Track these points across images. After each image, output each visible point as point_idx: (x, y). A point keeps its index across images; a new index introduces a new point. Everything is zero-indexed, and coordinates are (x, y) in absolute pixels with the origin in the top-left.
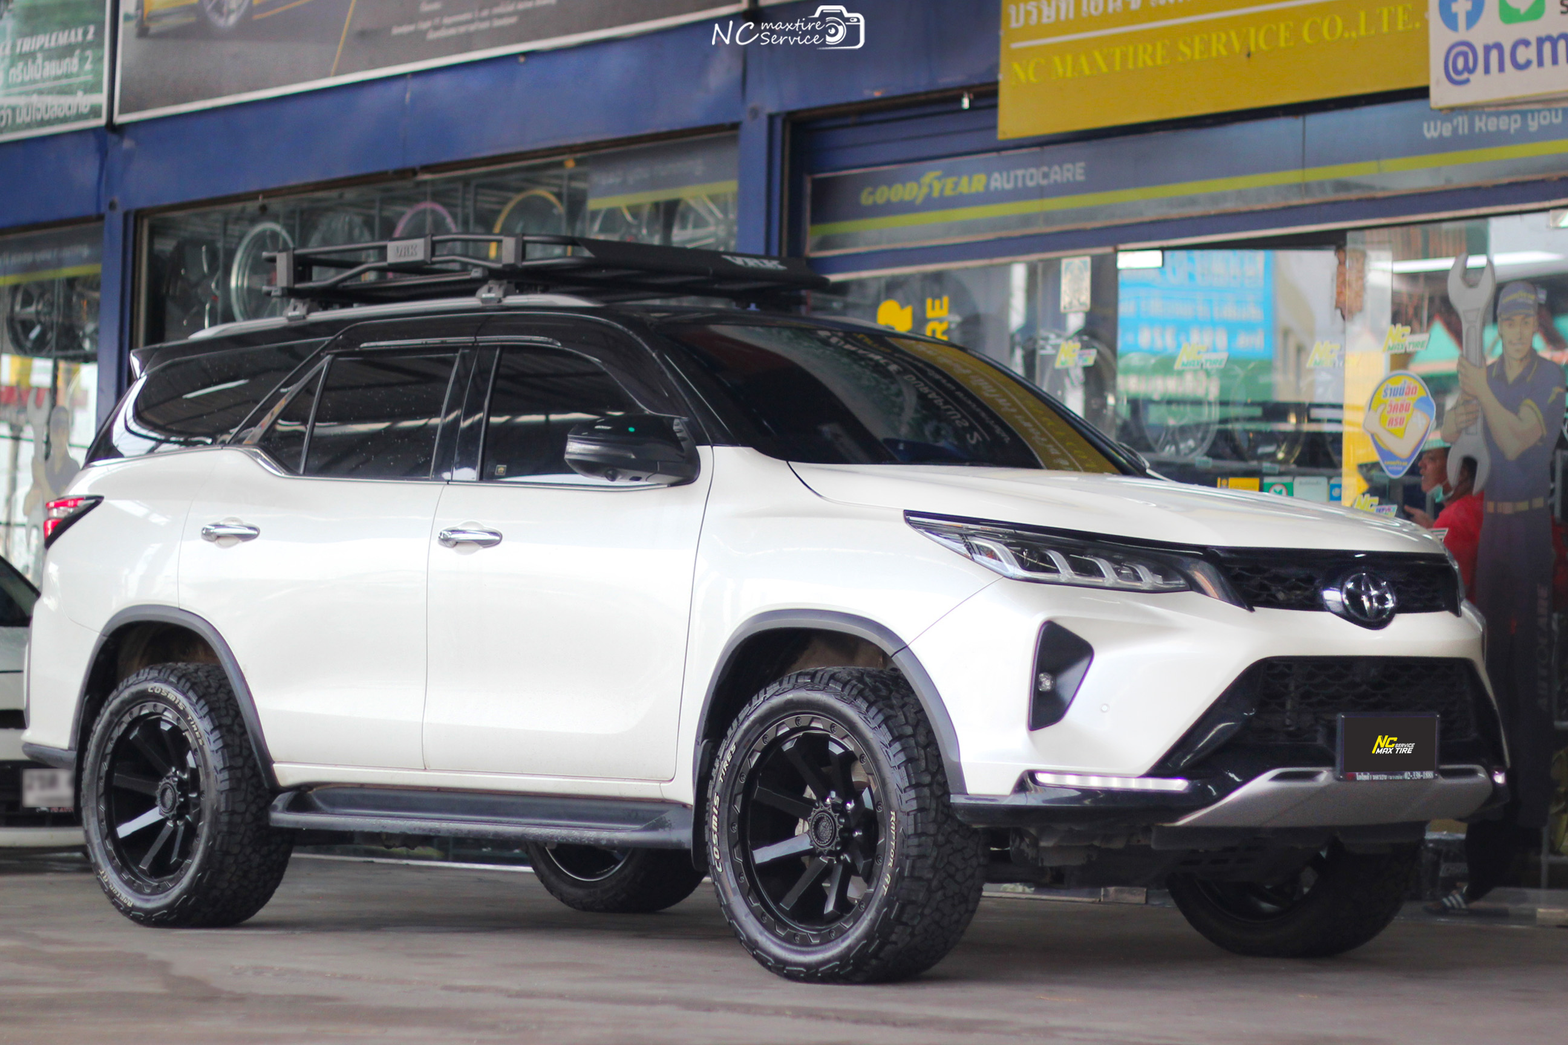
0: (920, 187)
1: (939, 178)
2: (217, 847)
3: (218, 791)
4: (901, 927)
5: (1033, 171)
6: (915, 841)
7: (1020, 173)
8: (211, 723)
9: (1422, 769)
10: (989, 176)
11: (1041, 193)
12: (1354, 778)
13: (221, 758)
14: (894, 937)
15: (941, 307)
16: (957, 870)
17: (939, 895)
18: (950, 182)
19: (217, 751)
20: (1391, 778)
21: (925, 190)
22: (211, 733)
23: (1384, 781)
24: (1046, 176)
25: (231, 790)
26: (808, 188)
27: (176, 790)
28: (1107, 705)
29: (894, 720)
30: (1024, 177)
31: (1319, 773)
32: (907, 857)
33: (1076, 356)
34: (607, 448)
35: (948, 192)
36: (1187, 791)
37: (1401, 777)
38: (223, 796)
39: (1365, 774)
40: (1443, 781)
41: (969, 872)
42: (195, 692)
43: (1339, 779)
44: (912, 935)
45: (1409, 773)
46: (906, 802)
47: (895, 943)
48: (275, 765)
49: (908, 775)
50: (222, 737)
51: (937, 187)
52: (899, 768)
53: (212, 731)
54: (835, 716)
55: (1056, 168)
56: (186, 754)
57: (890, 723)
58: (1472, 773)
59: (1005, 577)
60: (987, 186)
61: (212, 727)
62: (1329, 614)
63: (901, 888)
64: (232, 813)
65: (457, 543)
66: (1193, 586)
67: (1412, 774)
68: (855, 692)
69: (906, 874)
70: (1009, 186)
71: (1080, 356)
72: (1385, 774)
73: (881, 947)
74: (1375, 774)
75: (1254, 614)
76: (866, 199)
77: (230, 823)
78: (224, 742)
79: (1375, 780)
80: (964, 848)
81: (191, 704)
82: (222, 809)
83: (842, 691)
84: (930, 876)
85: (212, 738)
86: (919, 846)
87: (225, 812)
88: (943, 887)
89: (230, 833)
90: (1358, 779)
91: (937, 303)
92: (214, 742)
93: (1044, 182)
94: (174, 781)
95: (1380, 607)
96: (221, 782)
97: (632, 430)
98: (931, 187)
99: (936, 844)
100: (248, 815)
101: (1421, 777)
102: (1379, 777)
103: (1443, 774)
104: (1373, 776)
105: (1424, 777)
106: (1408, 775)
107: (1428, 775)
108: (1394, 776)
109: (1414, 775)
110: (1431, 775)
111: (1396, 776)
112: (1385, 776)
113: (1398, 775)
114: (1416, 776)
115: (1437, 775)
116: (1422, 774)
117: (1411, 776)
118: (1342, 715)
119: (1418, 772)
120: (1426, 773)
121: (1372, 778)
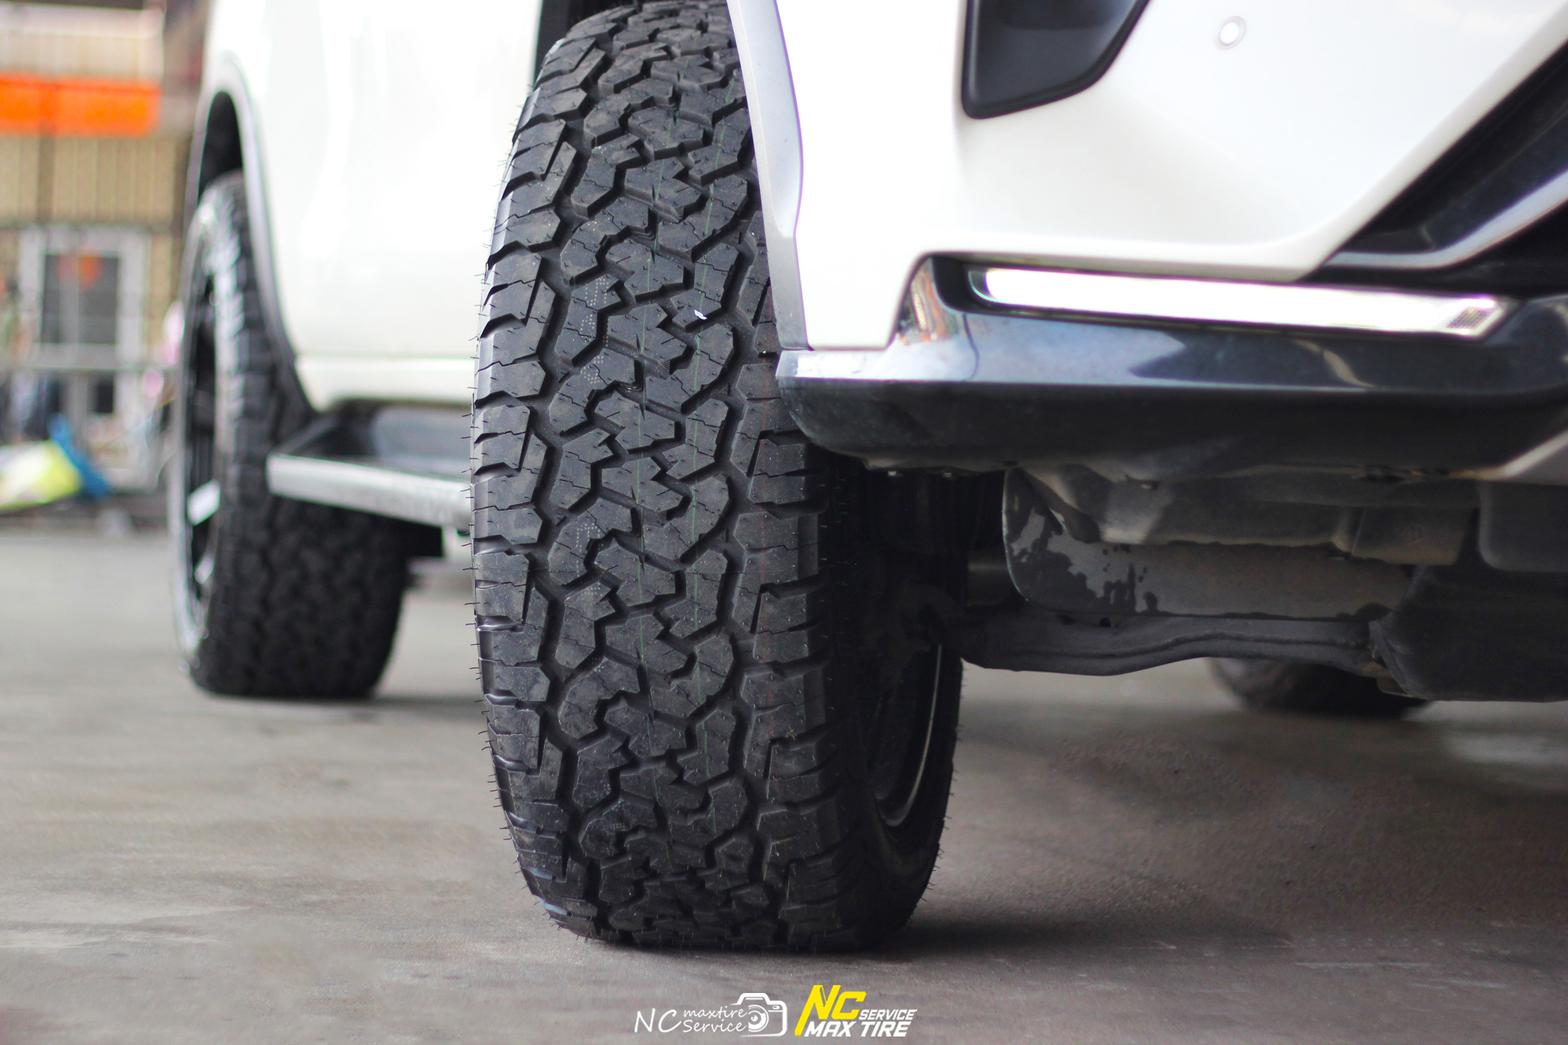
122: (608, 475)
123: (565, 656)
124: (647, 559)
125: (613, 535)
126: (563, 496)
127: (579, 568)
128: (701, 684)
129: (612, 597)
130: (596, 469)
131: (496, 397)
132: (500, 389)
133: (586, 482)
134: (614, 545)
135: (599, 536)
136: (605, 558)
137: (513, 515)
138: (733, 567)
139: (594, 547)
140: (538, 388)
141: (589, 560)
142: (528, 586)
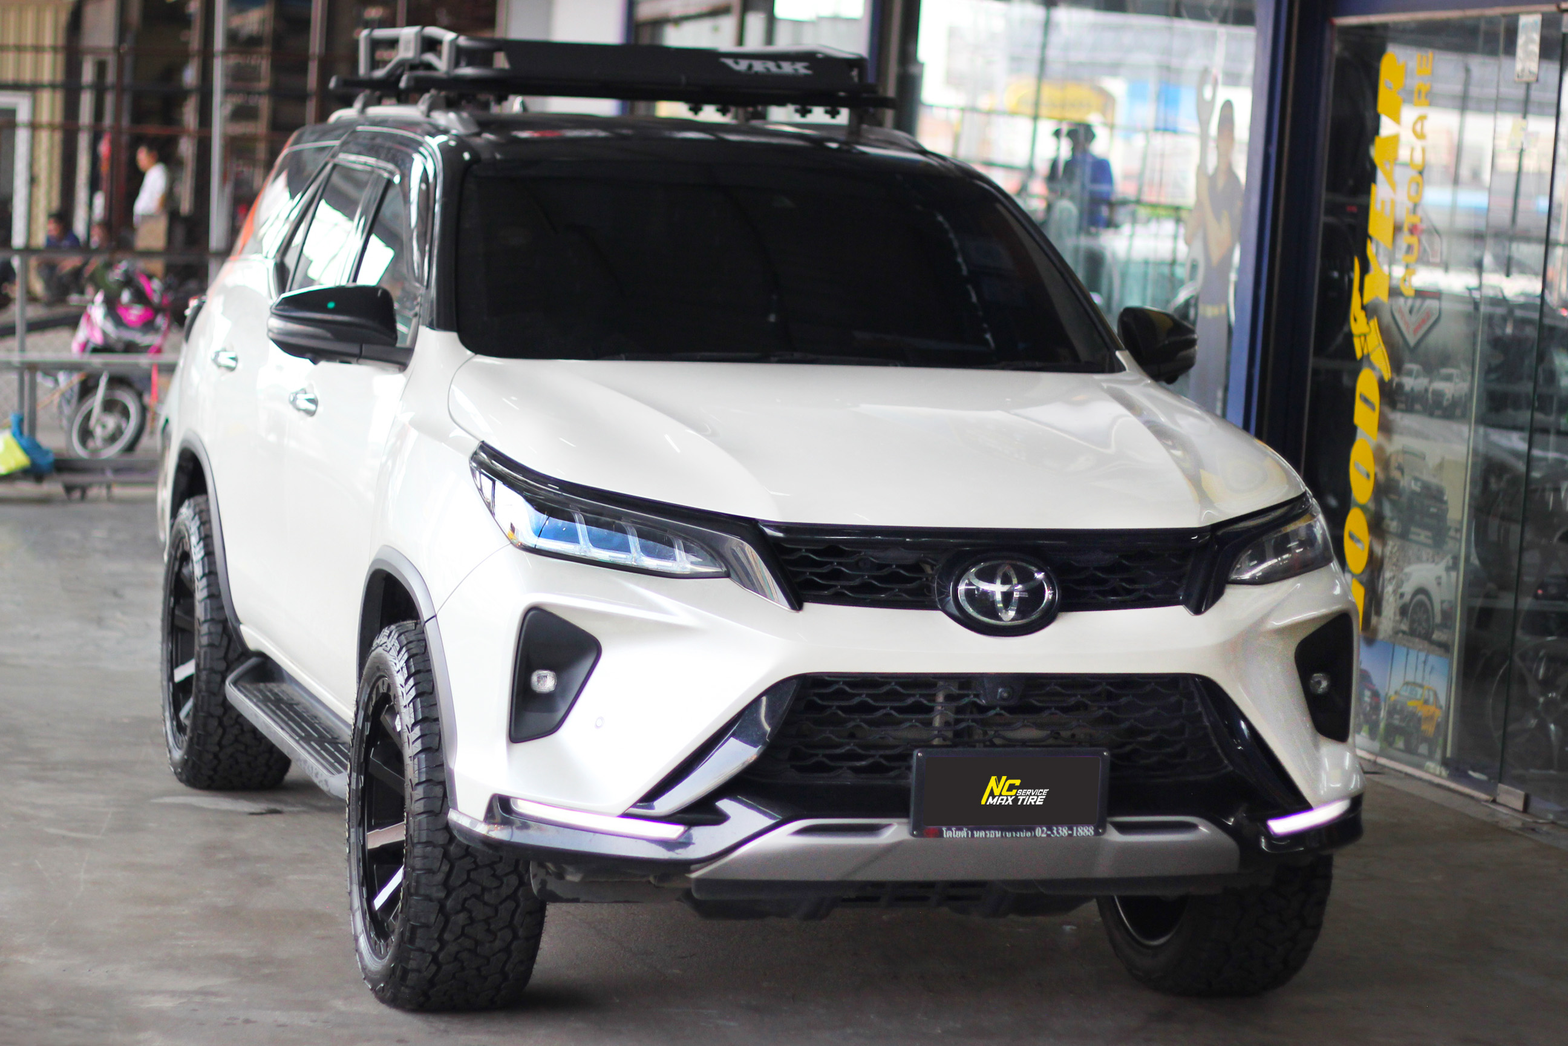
4: (418, 953)
9: (1071, 823)
12: (940, 835)
16: (485, 889)
17: (461, 918)
20: (1009, 835)
23: (996, 838)
28: (602, 720)
31: (889, 826)
36: (681, 840)
37: (1029, 834)
39: (961, 830)
40: (1114, 836)
43: (913, 835)
45: (1045, 829)
47: (418, 971)
48: (241, 627)
49: (419, 769)
50: (207, 587)
52: (414, 760)
57: (417, 702)
58: (1188, 827)
59: (512, 543)
62: (940, 614)
64: (212, 670)
66: (731, 571)
67: (1049, 829)
72: (998, 829)
74: (979, 829)
78: (208, 590)
79: (979, 839)
80: (491, 865)
84: (442, 895)
86: (425, 857)
87: (205, 669)
88: (464, 909)
90: (946, 836)
101: (1069, 835)
102: (986, 834)
103: (1123, 828)
104: (975, 832)
105: (1075, 834)
106: (1043, 831)
107: (1083, 831)
108: (1016, 833)
109: (1055, 832)
110: (1088, 831)
111: (1018, 833)
112: (997, 832)
113: (1023, 832)
114: (1058, 833)
115: (1100, 831)
116: (1072, 830)
117: (1049, 832)
118: (919, 752)
119: (1060, 828)
120: (1079, 829)
121: (973, 835)
122: (473, 875)
123: (447, 936)
124: (485, 904)
125: (474, 896)
126: (455, 881)
127: (459, 907)
128: (498, 944)
129: (470, 918)
130: (469, 872)
131: (428, 843)
132: (430, 840)
133: (465, 877)
134: (473, 899)
135: (469, 896)
136: (468, 904)
137: (435, 889)
138: (518, 906)
139: (466, 900)
141: (463, 904)
142: (438, 913)
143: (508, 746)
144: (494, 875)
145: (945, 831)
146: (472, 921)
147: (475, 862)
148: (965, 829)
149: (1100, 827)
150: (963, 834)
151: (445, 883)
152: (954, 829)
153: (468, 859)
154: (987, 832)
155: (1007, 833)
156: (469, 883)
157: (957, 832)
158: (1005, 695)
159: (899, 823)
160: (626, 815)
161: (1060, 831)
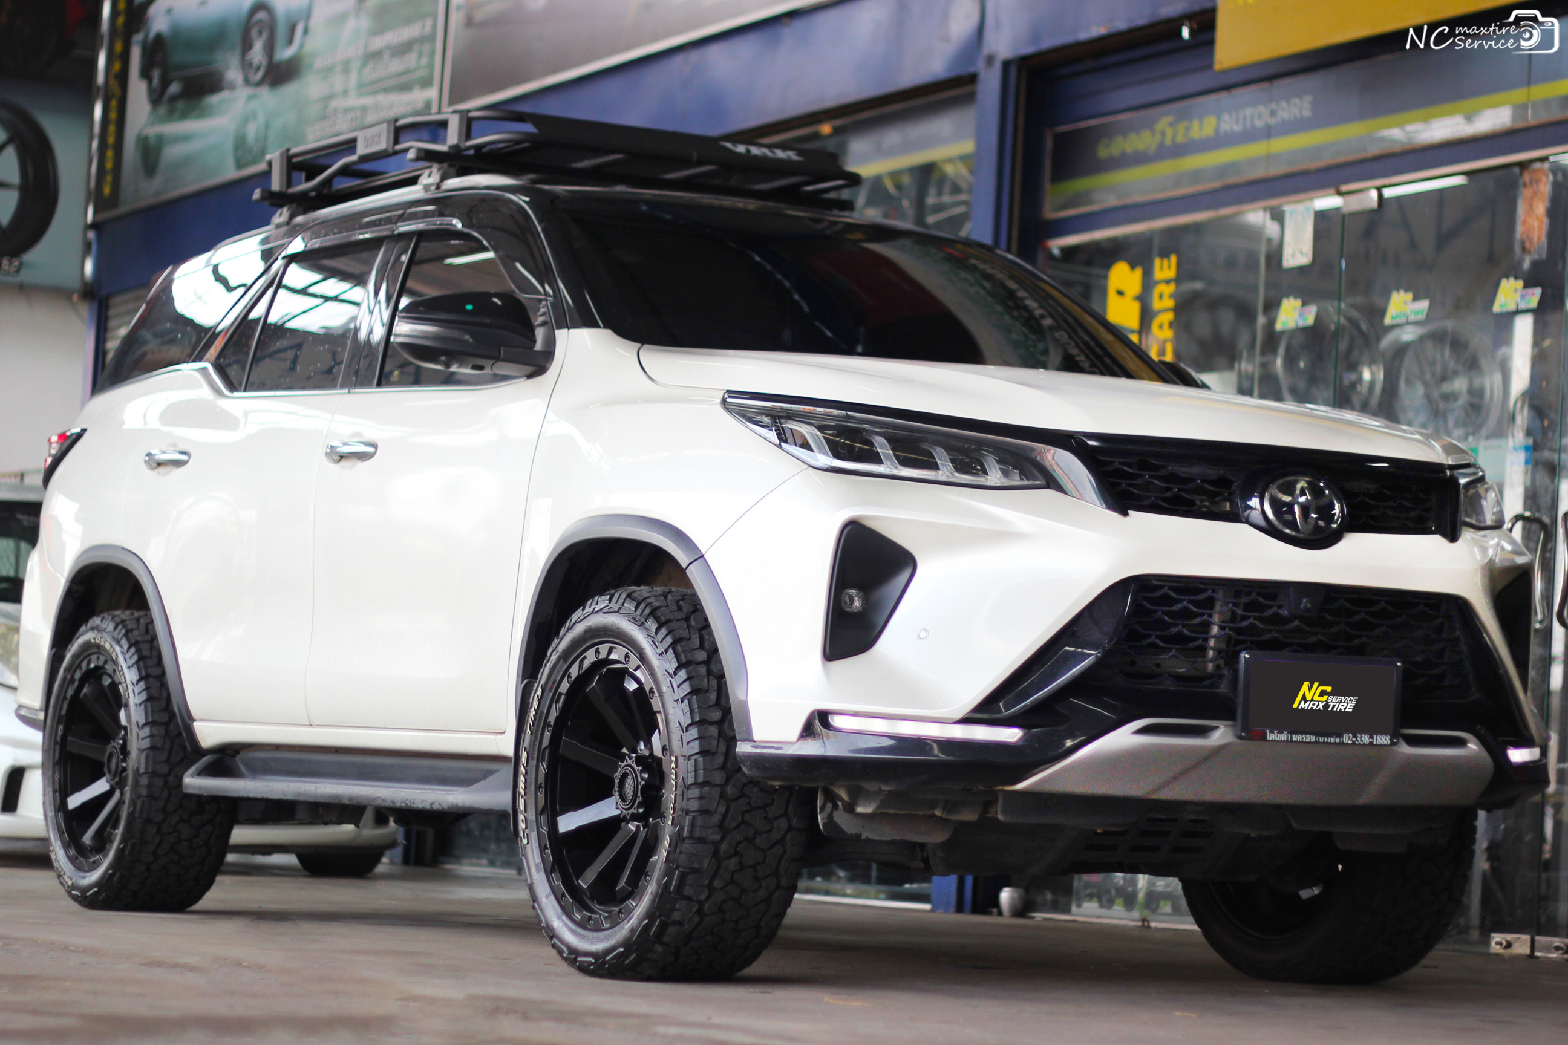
0: (1153, 131)
1: (1171, 124)
2: (137, 815)
3: (139, 750)
4: (684, 903)
5: (1262, 109)
6: (695, 792)
7: (1248, 112)
8: (137, 674)
9: (1371, 732)
10: (1219, 117)
11: (1268, 133)
12: (1263, 737)
13: (143, 712)
14: (676, 916)
15: (1169, 267)
16: (757, 833)
17: (732, 863)
18: (1181, 127)
19: (140, 704)
20: (1321, 740)
21: (1158, 138)
22: (137, 684)
23: (1310, 743)
24: (1273, 113)
25: (153, 748)
26: (1049, 143)
27: (119, 755)
28: (926, 630)
29: (683, 644)
30: (1252, 117)
31: (1216, 728)
32: (687, 812)
33: (1296, 315)
34: (447, 331)
35: (1180, 139)
36: (1021, 743)
37: (1338, 740)
38: (144, 755)
39: (1281, 732)
40: (1405, 749)
41: (775, 836)
42: (128, 640)
43: (1240, 737)
44: (700, 912)
45: (1351, 735)
46: (688, 743)
47: (680, 923)
48: (195, 724)
49: (691, 710)
50: (147, 689)
51: (1169, 132)
52: (682, 702)
53: (138, 681)
54: (627, 643)
55: (1284, 104)
56: (119, 710)
57: (679, 647)
58: (1461, 743)
59: (811, 467)
60: (1217, 131)
61: (138, 677)
62: (1245, 527)
63: (681, 853)
64: (153, 774)
65: (342, 457)
66: (1051, 482)
67: (1355, 736)
68: (648, 611)
69: (685, 834)
70: (1237, 128)
71: (1301, 315)
72: (1312, 735)
73: (663, 927)
74: (1297, 733)
75: (1128, 518)
76: (1103, 152)
77: (149, 786)
78: (148, 694)
79: (1297, 742)
80: (766, 805)
81: (123, 653)
82: (142, 770)
83: (635, 611)
84: (717, 837)
85: (137, 689)
86: (701, 798)
87: (145, 773)
88: (736, 853)
89: (151, 797)
90: (1268, 738)
91: (1165, 262)
92: (139, 694)
93: (1272, 121)
94: (118, 744)
95: (1321, 523)
96: (143, 739)
97: (469, 307)
98: (1163, 134)
99: (722, 795)
100: (171, 778)
101: (1370, 742)
102: (1303, 738)
103: (1413, 741)
104: (1294, 736)
105: (1375, 743)
106: (1349, 737)
107: (1381, 739)
108: (1328, 739)
109: (1359, 739)
110: (1386, 740)
111: (1329, 739)
112: (1312, 737)
113: (1333, 737)
114: (1362, 741)
115: (1395, 740)
116: (1372, 738)
117: (1354, 739)
118: (1246, 654)
119: (1363, 735)
120: (1378, 738)
121: (1291, 738)
122: (747, 817)
124: (756, 848)
125: (747, 839)
126: (730, 823)
127: (732, 851)
129: (741, 863)
130: (743, 814)
131: (705, 783)
133: (740, 819)
134: (746, 843)
135: (742, 839)
136: (740, 848)
138: (785, 852)
139: (739, 843)
140: (724, 781)
141: (736, 849)
142: (712, 857)
143: (823, 664)
144: (766, 818)
145: (1268, 733)
146: (742, 867)
147: (749, 804)
148: (1285, 732)
149: (1395, 735)
150: (1283, 737)
151: (721, 825)
152: (1276, 731)
153: (742, 800)
154: (1304, 736)
155: (1320, 738)
156: (743, 826)
157: (1279, 735)
158: (1309, 606)
159: (1225, 726)
160: (965, 721)
161: (1363, 739)
